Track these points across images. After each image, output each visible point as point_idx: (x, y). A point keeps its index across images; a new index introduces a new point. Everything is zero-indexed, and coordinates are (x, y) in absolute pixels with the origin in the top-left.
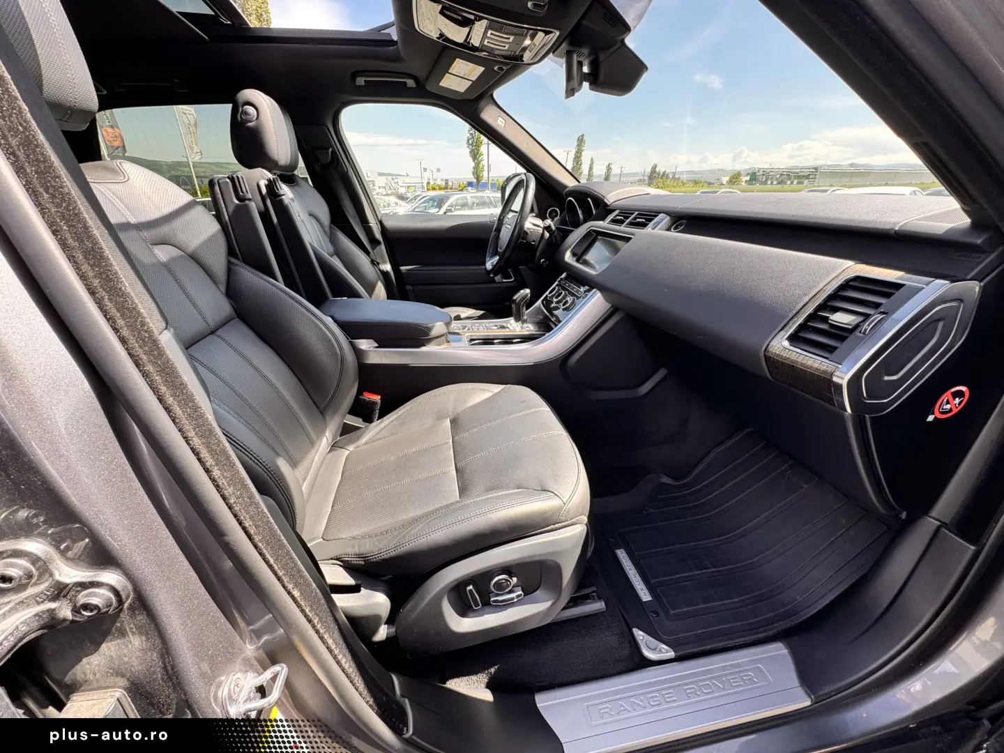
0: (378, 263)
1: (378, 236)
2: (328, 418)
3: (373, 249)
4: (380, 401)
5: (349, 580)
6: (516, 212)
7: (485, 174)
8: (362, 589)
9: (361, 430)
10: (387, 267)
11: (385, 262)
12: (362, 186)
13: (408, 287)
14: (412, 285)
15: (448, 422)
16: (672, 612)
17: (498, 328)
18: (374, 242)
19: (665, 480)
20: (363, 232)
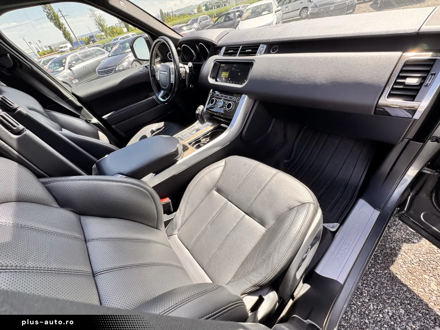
0: (90, 121)
1: (79, 104)
2: (160, 228)
3: (80, 113)
4: (170, 200)
5: (255, 299)
6: (148, 60)
7: (72, 36)
8: (263, 297)
9: (174, 220)
10: (95, 120)
11: (92, 118)
12: (47, 75)
13: (113, 126)
14: (115, 124)
15: (215, 193)
16: (327, 210)
17: (196, 131)
18: (79, 109)
19: (286, 161)
20: (67, 104)
